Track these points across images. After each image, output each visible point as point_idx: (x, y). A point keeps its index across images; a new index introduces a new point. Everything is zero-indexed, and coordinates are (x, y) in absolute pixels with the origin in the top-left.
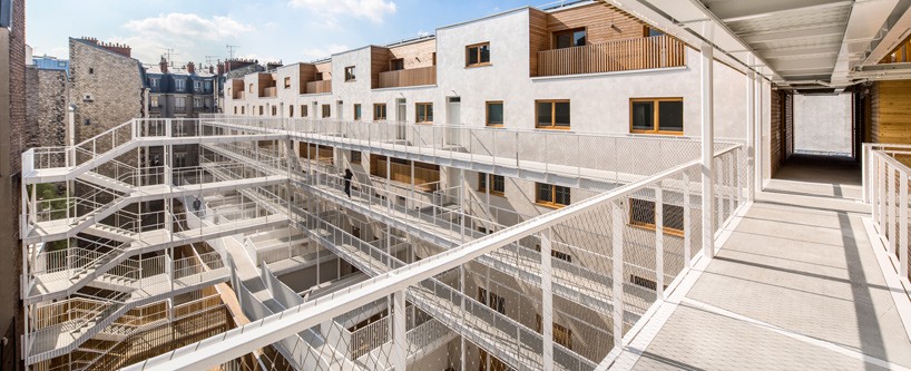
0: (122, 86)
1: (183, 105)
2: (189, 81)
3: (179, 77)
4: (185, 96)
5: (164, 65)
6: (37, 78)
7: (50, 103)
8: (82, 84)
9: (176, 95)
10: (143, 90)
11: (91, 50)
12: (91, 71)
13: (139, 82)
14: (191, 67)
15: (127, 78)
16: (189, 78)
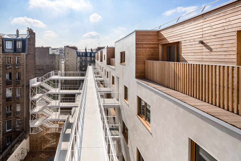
0: (73, 56)
1: (89, 60)
2: (91, 53)
3: (88, 52)
4: (90, 57)
5: (86, 50)
6: (55, 57)
7: (57, 62)
8: (66, 56)
9: (88, 57)
10: (77, 57)
11: (68, 49)
12: (68, 53)
13: (76, 56)
14: (91, 50)
15: (74, 55)
16: (91, 52)
